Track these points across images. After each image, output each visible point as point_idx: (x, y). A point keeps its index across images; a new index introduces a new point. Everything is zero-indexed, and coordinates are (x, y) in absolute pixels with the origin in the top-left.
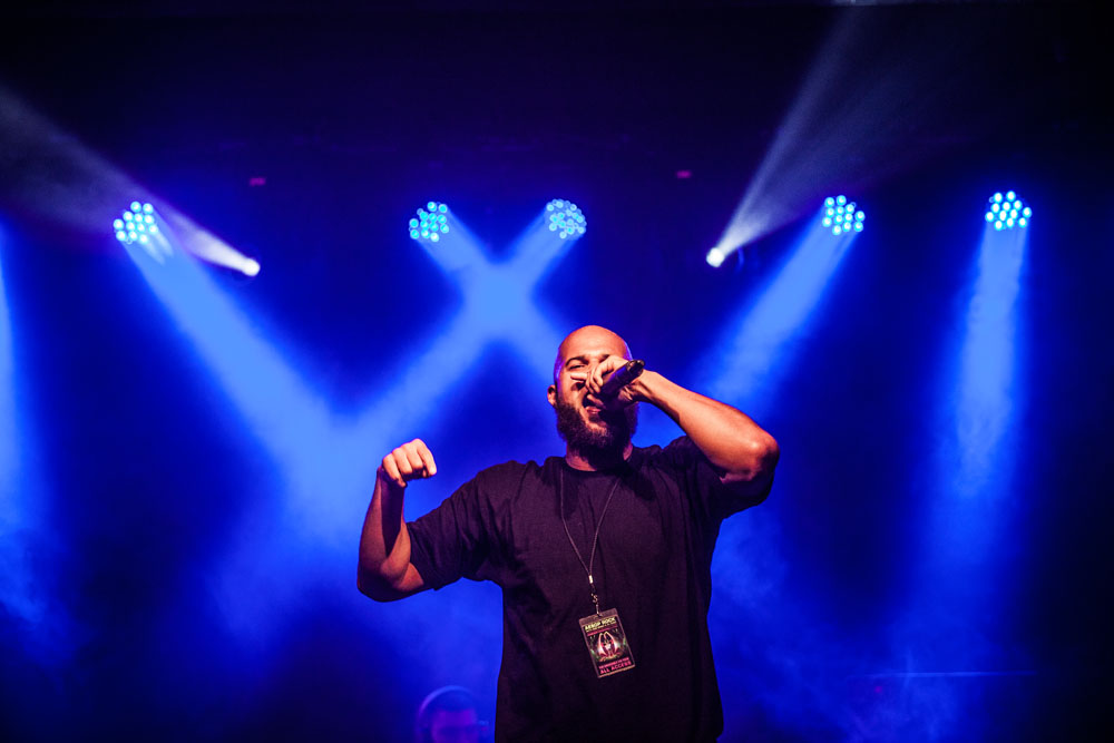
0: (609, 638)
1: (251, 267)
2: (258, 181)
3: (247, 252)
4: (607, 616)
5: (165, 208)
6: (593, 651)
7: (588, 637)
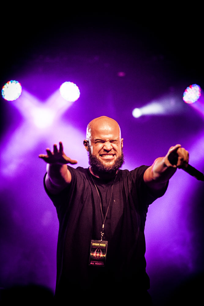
6: (91, 254)
7: (92, 248)
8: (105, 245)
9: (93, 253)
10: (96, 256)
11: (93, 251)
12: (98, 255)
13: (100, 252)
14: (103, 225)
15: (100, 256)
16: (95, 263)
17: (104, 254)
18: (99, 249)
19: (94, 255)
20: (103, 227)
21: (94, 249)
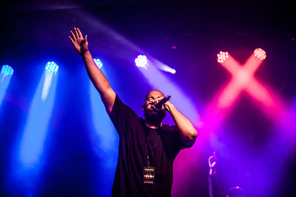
0: (150, 173)
1: (173, 71)
2: (174, 47)
3: (172, 67)
4: (152, 169)
5: (150, 57)
6: (144, 176)
7: (145, 172)
8: (153, 170)
9: (145, 175)
10: (148, 177)
11: (146, 175)
12: (149, 176)
13: (150, 174)
14: (148, 157)
15: (150, 177)
16: (147, 182)
17: (152, 176)
18: (149, 172)
19: (147, 176)
20: (148, 158)
21: (146, 173)
